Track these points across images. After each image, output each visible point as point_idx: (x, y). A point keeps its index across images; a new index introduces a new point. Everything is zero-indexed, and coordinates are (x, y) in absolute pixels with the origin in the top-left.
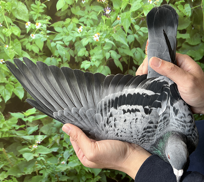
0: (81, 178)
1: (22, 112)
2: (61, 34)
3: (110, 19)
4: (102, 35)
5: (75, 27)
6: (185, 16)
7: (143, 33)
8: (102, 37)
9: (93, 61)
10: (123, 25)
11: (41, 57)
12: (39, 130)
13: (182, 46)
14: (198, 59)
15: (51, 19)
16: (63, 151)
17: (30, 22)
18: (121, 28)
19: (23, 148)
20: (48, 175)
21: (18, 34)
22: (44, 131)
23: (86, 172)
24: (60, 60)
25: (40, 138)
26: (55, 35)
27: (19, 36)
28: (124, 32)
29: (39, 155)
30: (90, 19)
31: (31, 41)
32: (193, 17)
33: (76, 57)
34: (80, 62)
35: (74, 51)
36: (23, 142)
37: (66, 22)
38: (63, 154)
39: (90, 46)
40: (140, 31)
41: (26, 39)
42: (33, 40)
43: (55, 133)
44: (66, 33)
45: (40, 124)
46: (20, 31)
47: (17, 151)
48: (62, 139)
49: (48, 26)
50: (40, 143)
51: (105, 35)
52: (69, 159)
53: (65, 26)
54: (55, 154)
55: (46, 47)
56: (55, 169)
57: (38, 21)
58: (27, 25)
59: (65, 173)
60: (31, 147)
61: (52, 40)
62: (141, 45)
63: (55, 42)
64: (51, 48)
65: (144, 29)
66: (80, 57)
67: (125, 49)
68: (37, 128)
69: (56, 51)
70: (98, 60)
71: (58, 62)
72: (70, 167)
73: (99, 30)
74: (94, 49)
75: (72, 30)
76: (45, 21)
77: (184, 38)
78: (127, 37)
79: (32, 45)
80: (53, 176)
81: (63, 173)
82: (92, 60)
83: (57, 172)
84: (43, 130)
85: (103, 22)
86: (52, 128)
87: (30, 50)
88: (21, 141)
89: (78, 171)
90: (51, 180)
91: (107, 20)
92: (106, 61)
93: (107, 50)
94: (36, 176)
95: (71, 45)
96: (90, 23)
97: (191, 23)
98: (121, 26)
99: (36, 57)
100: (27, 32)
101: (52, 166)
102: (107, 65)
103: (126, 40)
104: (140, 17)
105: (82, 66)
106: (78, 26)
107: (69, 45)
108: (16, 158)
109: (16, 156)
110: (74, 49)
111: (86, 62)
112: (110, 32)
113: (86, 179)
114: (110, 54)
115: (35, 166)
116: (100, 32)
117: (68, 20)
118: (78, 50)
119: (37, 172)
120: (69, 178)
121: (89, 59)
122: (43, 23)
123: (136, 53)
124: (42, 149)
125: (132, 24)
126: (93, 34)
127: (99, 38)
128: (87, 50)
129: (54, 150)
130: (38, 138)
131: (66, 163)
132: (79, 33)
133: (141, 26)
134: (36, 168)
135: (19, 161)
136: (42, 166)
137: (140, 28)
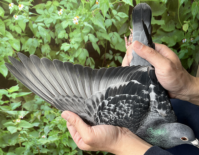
0: (60, 152)
1: (6, 89)
2: (42, 16)
3: (90, 3)
4: (81, 19)
5: (56, 10)
6: (161, 3)
7: (120, 18)
8: (82, 20)
9: (73, 44)
10: (101, 9)
11: (23, 38)
12: (21, 106)
13: (157, 32)
14: (172, 46)
15: (34, 1)
16: (44, 127)
17: (13, 4)
18: (99, 12)
19: (8, 122)
20: (30, 147)
21: (2, 15)
22: (26, 108)
23: (64, 146)
24: (41, 41)
25: (22, 114)
26: (37, 17)
27: (3, 16)
28: (102, 16)
29: (22, 129)
30: (70, 3)
31: (14, 22)
32: (169, 4)
33: (56, 39)
34: (60, 43)
35: (54, 33)
36: (7, 117)
37: (47, 4)
38: (44, 128)
39: (69, 29)
40: (118, 16)
41: (9, 20)
42: (16, 21)
43: (36, 109)
44: (47, 16)
45: (23, 101)
46: (4, 11)
47: (2, 124)
48: (43, 115)
49: (30, 8)
50: (22, 118)
51: (84, 18)
52: (49, 134)
53: (46, 8)
54: (36, 128)
55: (28, 29)
56: (36, 142)
57: (20, 2)
58: (11, 6)
59: (45, 146)
60: (15, 121)
61: (34, 22)
62: (118, 30)
63: (36, 23)
64: (33, 29)
65: (121, 14)
66: (60, 39)
67: (103, 33)
68: (20, 104)
69: (37, 32)
70: (77, 42)
71: (39, 43)
72: (50, 141)
73: (79, 14)
74: (74, 31)
75: (53, 13)
76: (27, 2)
77: (159, 24)
78: (105, 21)
79: (15, 26)
80: (35, 148)
81: (43, 146)
82: (71, 43)
83: (38, 145)
84: (26, 106)
85: (82, 5)
86: (34, 104)
87: (13, 31)
88: (6, 115)
89: (57, 145)
90: (32, 151)
91: (86, 4)
92: (84, 44)
93: (86, 33)
94: (20, 147)
95: (51, 27)
96: (70, 6)
97: (166, 10)
98: (99, 10)
99: (19, 37)
100: (11, 13)
101: (34, 139)
102: (85, 48)
103: (104, 24)
104: (118, 2)
105: (62, 48)
106: (59, 8)
107: (50, 27)
108: (1, 130)
109: (1, 129)
110: (54, 31)
111: (66, 44)
112: (89, 16)
113: (64, 153)
114: (89, 37)
115: (18, 139)
116: (79, 16)
117: (49, 3)
118: (58, 32)
119: (20, 144)
120: (49, 151)
121: (69, 41)
122: (25, 5)
123: (113, 37)
124: (25, 123)
125: (110, 9)
126: (73, 17)
127: (78, 21)
128: (67, 32)
129: (36, 125)
130: (20, 113)
131: (46, 137)
132: (59, 16)
133: (118, 11)
134: (19, 140)
135: (4, 133)
136: (24, 139)
137: (118, 13)
